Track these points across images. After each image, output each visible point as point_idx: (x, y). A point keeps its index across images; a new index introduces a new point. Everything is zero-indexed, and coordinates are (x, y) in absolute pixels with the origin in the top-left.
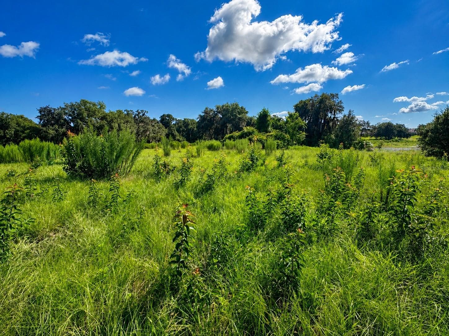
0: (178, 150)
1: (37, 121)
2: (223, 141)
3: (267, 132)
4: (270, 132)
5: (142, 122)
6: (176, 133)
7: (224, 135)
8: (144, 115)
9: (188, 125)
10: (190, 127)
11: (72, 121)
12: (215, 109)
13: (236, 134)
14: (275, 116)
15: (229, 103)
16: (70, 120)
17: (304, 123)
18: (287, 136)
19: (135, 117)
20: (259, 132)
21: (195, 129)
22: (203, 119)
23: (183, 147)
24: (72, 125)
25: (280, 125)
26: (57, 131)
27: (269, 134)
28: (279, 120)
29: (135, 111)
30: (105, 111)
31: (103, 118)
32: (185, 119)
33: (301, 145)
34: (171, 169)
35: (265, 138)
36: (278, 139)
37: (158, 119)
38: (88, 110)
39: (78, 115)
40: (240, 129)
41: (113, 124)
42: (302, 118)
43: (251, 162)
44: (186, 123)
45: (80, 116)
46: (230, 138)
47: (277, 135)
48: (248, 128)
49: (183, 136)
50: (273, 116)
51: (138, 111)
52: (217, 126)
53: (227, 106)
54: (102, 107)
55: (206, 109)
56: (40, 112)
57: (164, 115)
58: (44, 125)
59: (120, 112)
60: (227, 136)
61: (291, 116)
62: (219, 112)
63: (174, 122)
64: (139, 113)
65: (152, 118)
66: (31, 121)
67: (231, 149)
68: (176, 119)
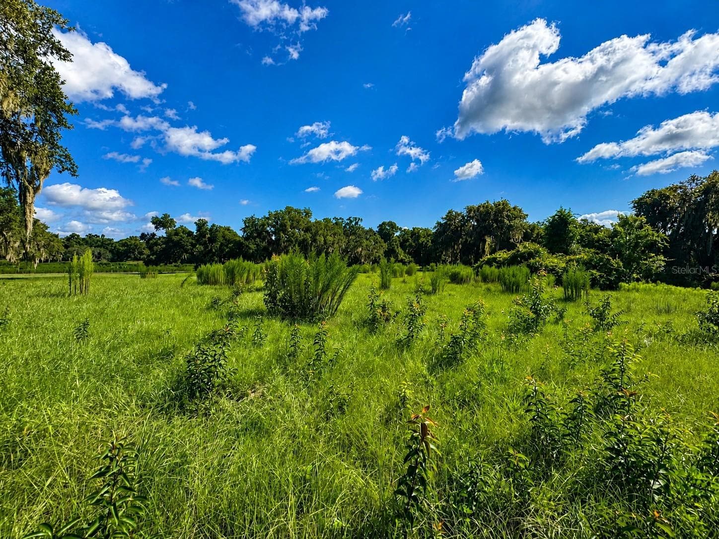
0: (401, 279)
1: (240, 234)
2: (478, 267)
3: (567, 253)
4: (574, 253)
5: (354, 234)
6: (399, 250)
7: (479, 256)
8: (356, 223)
9: (419, 237)
10: (422, 240)
11: (274, 233)
12: (465, 213)
13: (502, 255)
14: (585, 220)
15: (491, 203)
16: (272, 231)
17: (661, 236)
18: (616, 262)
19: (345, 227)
20: (549, 253)
21: (430, 244)
22: (443, 228)
23: (409, 273)
24: (273, 238)
25: (599, 240)
26: (258, 245)
27: (572, 257)
28: (597, 230)
29: (345, 218)
30: (310, 220)
31: (307, 230)
32: (414, 229)
33: (654, 281)
34: (393, 313)
35: (564, 265)
36: (594, 267)
37: (376, 229)
38: (291, 219)
39: (281, 225)
40: (512, 246)
41: (318, 237)
42: (653, 225)
43: (532, 315)
44: (415, 234)
45: (282, 228)
46: (489, 263)
47: (591, 260)
48: (527, 244)
49: (409, 253)
50: (582, 220)
51: (349, 219)
52: (466, 240)
53: (487, 207)
54: (308, 214)
55: (449, 212)
56: (245, 223)
57: (384, 223)
58: (247, 238)
59: (327, 220)
60: (485, 258)
61: (624, 222)
62: (472, 218)
63: (398, 234)
64: (351, 222)
65: (367, 228)
66: (235, 235)
67: (493, 281)
68: (400, 229)
